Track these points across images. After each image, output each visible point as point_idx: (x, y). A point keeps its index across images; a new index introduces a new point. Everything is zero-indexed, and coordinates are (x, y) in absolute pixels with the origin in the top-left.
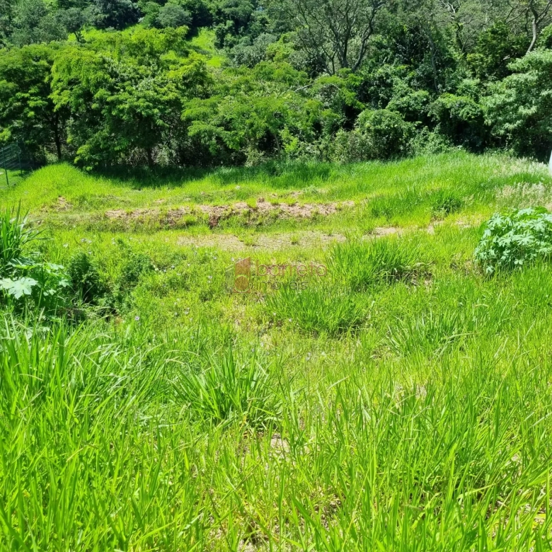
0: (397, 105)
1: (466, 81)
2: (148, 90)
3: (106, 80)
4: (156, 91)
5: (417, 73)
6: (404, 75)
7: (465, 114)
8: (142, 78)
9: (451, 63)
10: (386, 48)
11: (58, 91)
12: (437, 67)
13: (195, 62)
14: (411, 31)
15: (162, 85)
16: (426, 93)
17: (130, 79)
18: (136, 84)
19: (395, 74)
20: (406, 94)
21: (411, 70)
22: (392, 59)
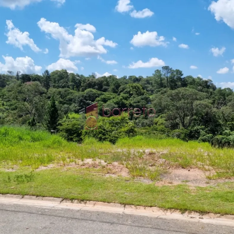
0: (202, 139)
2: (115, 134)
3: (102, 132)
4: (118, 135)
5: (209, 128)
6: (204, 129)
7: (224, 141)
8: (113, 131)
10: (197, 120)
11: (83, 136)
12: (215, 126)
14: (205, 115)
15: (120, 133)
16: (212, 135)
18: (111, 133)
19: (200, 129)
20: (205, 135)
21: (206, 128)
22: (200, 124)
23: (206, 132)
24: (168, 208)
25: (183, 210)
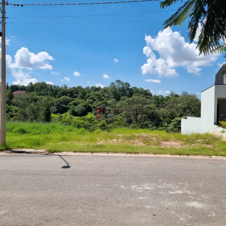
1: (165, 124)
5: (154, 123)
6: (151, 123)
9: (161, 121)
10: (146, 118)
12: (158, 121)
13: (103, 122)
14: (152, 114)
15: (96, 127)
16: (156, 127)
17: (89, 126)
19: (149, 123)
20: (152, 127)
21: (153, 122)
22: (148, 120)
23: (152, 125)
24: (174, 154)
25: (180, 155)
